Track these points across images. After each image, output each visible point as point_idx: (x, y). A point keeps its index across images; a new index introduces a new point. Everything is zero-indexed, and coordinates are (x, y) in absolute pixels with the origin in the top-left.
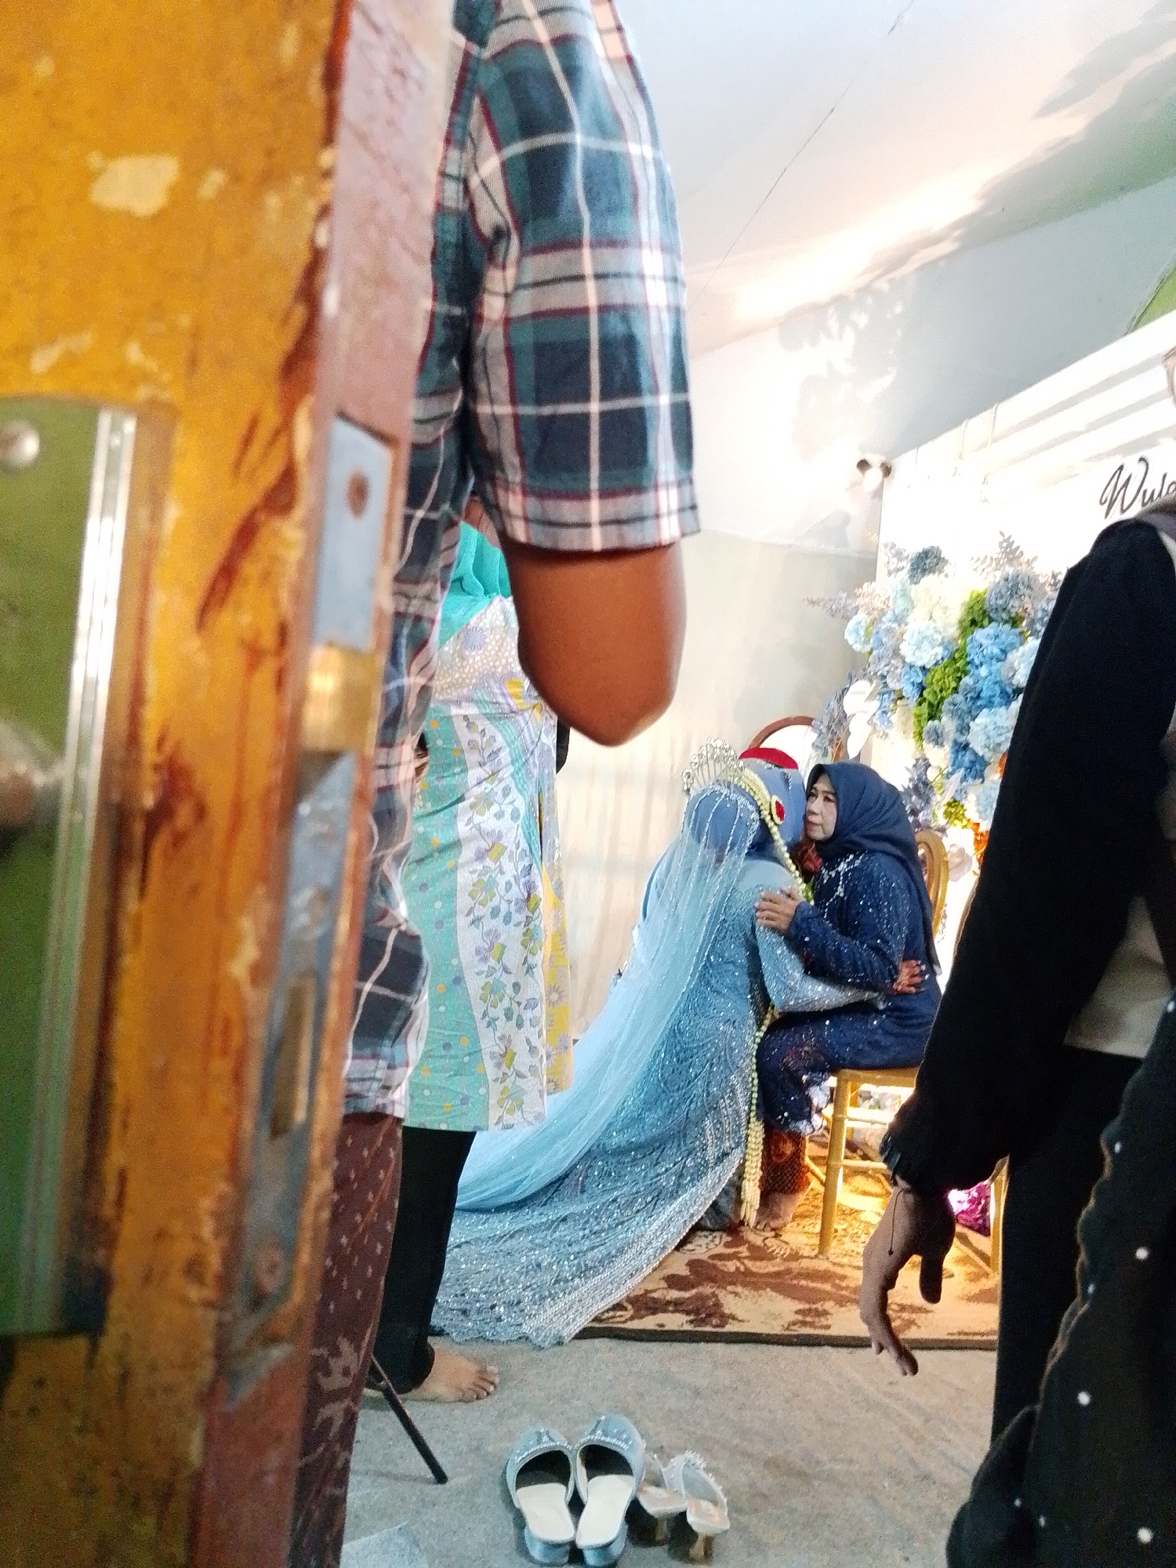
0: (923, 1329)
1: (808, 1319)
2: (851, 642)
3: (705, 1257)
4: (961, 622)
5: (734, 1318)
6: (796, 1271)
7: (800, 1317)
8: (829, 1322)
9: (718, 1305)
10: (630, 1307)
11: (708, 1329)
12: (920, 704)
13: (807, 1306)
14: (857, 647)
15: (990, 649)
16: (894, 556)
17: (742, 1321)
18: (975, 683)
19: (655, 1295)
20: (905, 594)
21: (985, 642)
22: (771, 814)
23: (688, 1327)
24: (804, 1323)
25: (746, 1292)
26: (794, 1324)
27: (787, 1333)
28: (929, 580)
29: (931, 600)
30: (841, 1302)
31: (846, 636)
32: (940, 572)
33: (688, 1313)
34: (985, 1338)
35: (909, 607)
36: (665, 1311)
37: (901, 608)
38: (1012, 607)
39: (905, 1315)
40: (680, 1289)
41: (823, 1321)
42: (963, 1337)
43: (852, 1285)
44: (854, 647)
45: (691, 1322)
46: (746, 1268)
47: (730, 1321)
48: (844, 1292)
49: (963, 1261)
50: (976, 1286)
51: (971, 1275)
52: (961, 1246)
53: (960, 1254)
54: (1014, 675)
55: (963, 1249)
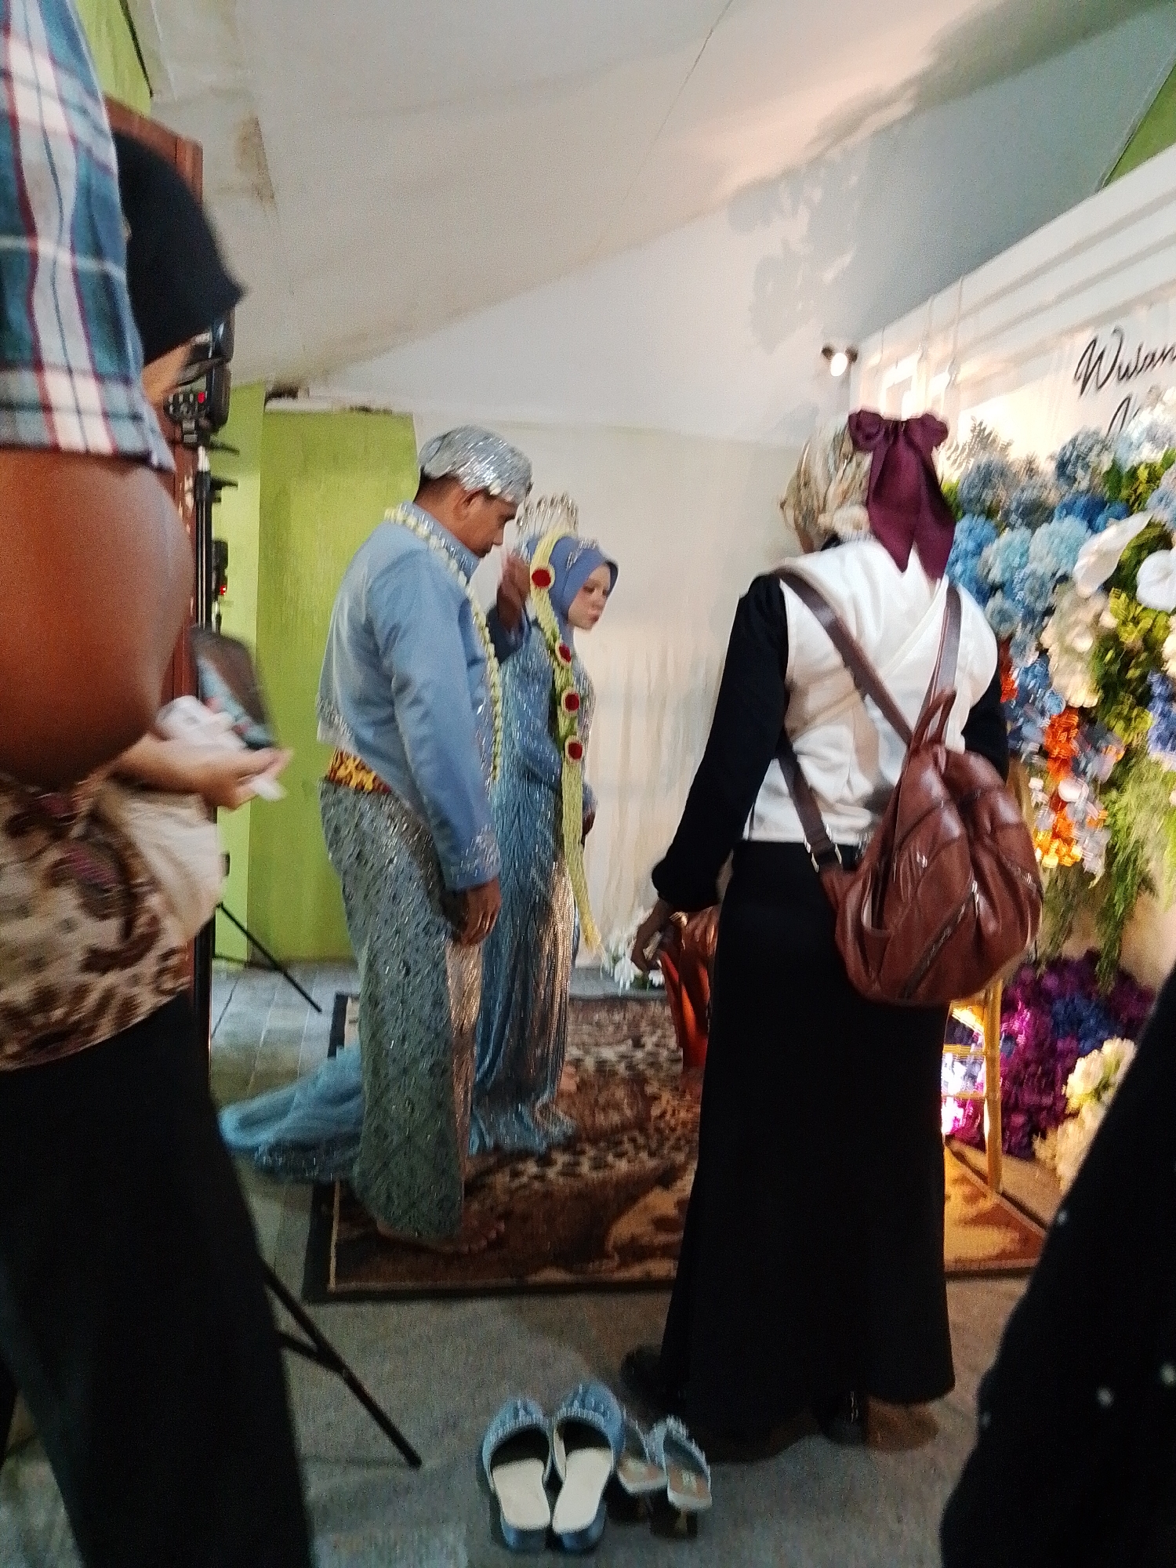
15: (964, 544)
38: (986, 497)
49: (960, 1180)
50: (974, 1208)
51: (969, 1195)
52: (958, 1163)
53: (957, 1173)
54: (989, 572)
55: (961, 1166)
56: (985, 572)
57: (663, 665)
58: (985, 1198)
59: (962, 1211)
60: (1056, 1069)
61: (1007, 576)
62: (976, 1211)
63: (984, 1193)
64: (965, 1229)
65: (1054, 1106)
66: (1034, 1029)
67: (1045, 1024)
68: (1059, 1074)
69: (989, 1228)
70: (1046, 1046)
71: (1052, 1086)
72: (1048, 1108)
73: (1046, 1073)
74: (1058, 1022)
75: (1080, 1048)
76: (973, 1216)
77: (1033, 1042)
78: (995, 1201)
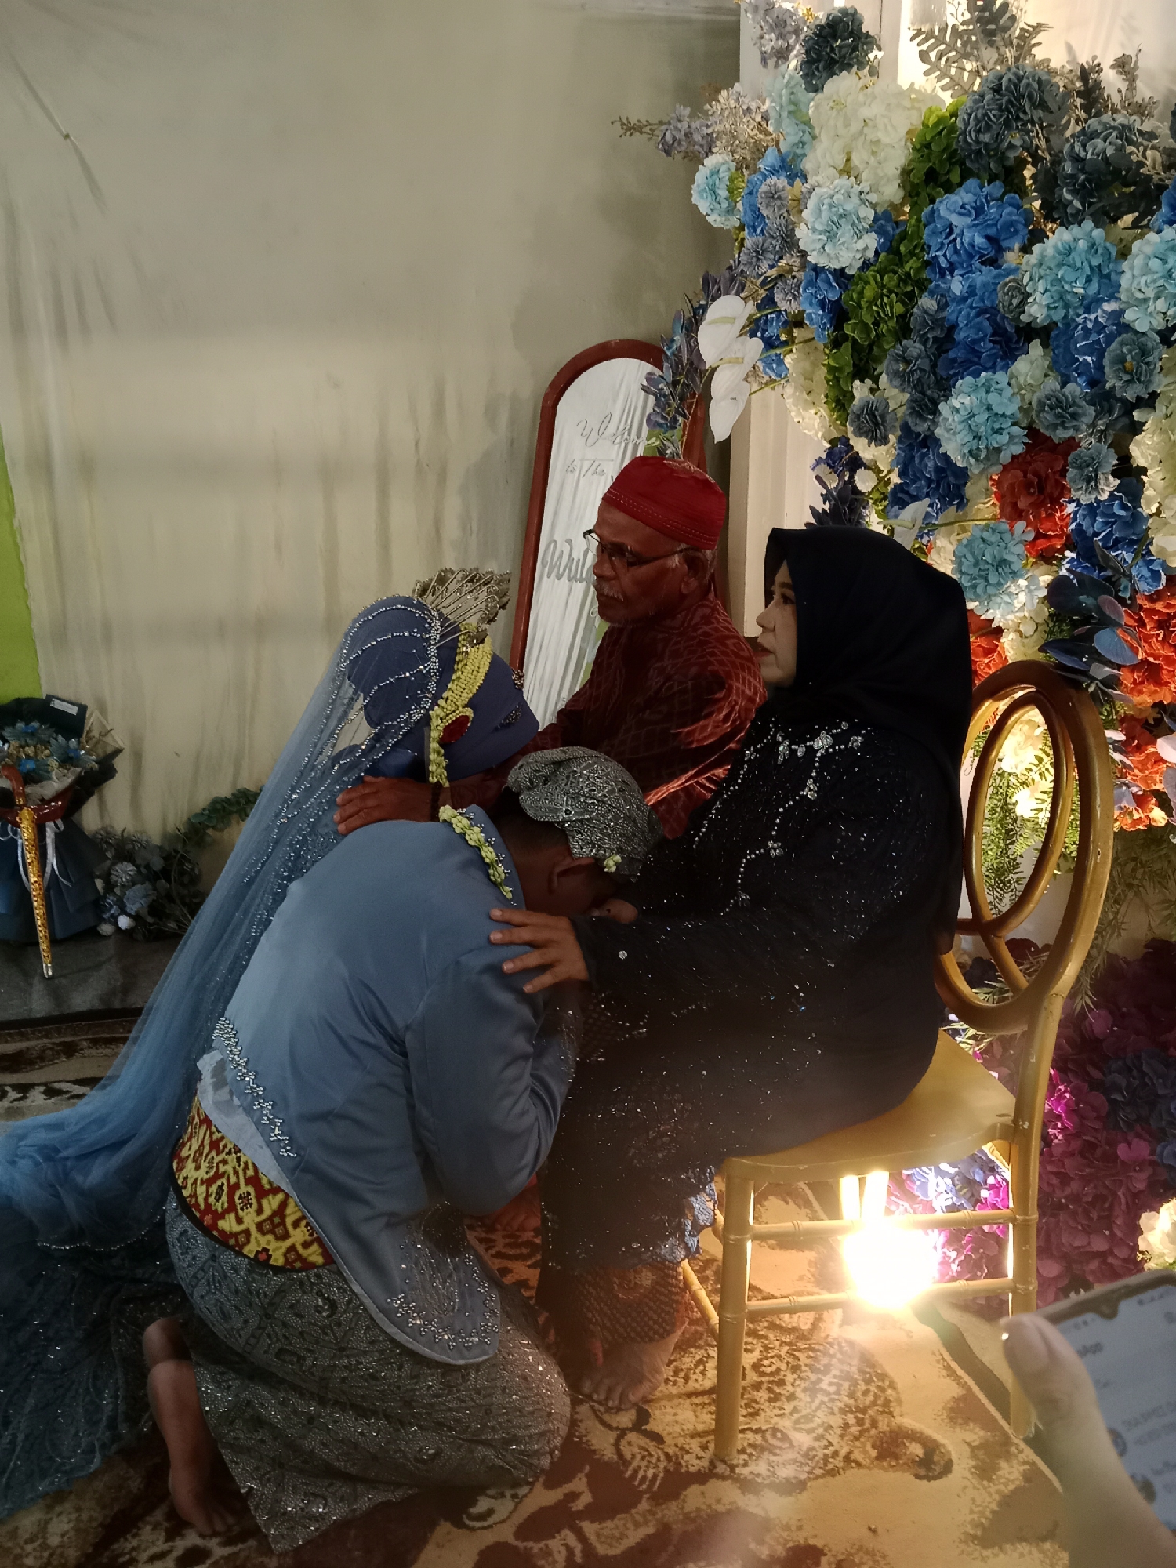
2: (703, 208)
3: (507, 1534)
4: (906, 173)
12: (836, 344)
14: (715, 220)
15: (967, 234)
16: (771, 29)
18: (940, 309)
20: (796, 111)
21: (955, 220)
28: (843, 84)
29: (847, 125)
31: (695, 199)
32: (861, 66)
35: (806, 138)
37: (792, 139)
38: (1011, 146)
43: (780, 1551)
44: (710, 219)
46: (588, 1550)
49: (961, 1412)
50: (993, 1489)
51: (981, 1453)
52: (954, 1365)
53: (956, 1391)
54: (1023, 302)
55: (960, 1372)
56: (1015, 302)
57: (439, 411)
58: (1008, 1456)
59: (974, 1500)
60: (1115, 1195)
61: (1058, 316)
62: (997, 1497)
63: (1006, 1441)
64: (984, 1559)
65: (1110, 1252)
66: (1076, 1118)
67: (1094, 1109)
68: (1120, 1203)
69: (1023, 1547)
70: (1099, 1152)
71: (1108, 1221)
72: (1102, 1256)
73: (1099, 1199)
74: (1113, 1103)
75: (1155, 1158)
76: (993, 1512)
77: (1076, 1144)
78: (1025, 1463)
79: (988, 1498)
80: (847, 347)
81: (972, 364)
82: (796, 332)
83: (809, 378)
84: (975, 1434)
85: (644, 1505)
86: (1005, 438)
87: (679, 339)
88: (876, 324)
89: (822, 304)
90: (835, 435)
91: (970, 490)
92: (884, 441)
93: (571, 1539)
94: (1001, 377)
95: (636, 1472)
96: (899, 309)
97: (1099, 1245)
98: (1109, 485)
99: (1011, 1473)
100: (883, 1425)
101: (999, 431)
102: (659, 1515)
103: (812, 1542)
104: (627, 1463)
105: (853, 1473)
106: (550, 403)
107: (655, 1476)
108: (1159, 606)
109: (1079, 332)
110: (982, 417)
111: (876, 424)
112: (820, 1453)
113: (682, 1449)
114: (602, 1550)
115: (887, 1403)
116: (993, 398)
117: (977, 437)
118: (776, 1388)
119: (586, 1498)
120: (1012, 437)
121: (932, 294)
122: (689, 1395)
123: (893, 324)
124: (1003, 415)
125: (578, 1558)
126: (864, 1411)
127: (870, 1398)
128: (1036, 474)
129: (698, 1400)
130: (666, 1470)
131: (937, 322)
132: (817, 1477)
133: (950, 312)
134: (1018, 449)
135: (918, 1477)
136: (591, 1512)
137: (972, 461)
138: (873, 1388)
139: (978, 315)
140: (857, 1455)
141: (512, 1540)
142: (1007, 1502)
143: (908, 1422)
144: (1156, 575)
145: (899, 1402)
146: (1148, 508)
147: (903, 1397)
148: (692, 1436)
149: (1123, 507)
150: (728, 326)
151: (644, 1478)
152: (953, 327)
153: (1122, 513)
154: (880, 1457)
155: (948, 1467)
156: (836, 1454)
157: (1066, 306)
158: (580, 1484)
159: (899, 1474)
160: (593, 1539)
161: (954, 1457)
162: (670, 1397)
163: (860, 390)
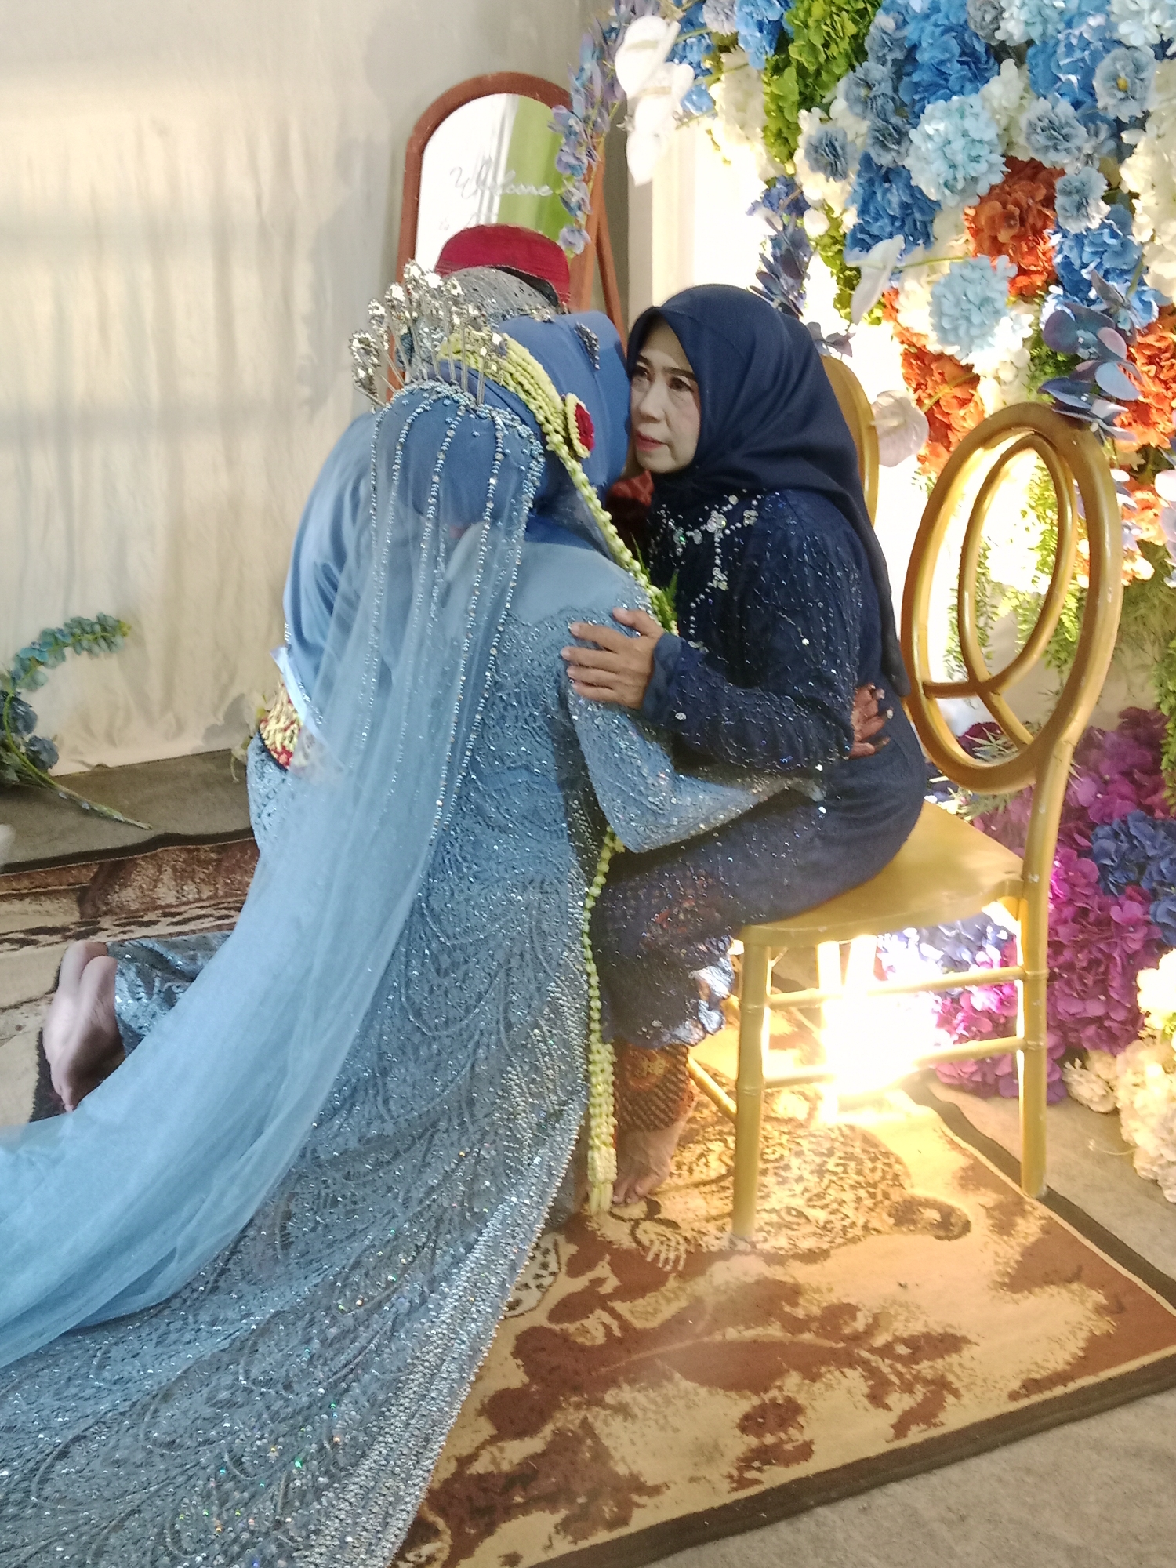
0: (967, 1397)
1: (769, 1439)
3: (540, 1319)
5: (641, 1488)
6: (710, 1301)
7: (753, 1441)
8: (807, 1436)
9: (601, 1455)
10: (441, 1523)
11: (602, 1536)
12: (778, 69)
13: (756, 1401)
17: (655, 1491)
18: (898, 28)
19: (480, 1467)
22: (568, 441)
23: (563, 1546)
24: (765, 1456)
25: (641, 1398)
26: (746, 1463)
27: (742, 1494)
30: (811, 1366)
33: (549, 1501)
34: (1072, 1387)
36: (510, 1512)
39: (925, 1368)
40: (520, 1435)
41: (797, 1436)
42: (1036, 1398)
43: (816, 1311)
45: (564, 1527)
46: (625, 1325)
47: (635, 1498)
48: (807, 1337)
49: (971, 1178)
50: (1013, 1242)
51: (996, 1214)
52: (957, 1139)
53: (963, 1162)
54: (997, 19)
55: (964, 1144)
56: (988, 18)
57: (283, 161)
58: (1023, 1213)
59: (996, 1253)
60: (1110, 957)
61: (1035, 33)
62: (1018, 1249)
63: (1019, 1202)
64: (1016, 1302)
65: (1107, 1016)
66: (1066, 886)
67: (1084, 876)
68: (1116, 964)
69: (1052, 1289)
70: (1092, 917)
71: (1103, 984)
72: (1098, 1021)
73: (1093, 963)
74: (1103, 868)
75: (1149, 917)
76: (1017, 1262)
77: (1068, 912)
78: (1041, 1218)
79: (1010, 1250)
80: (791, 73)
81: (939, 86)
82: (724, 57)
83: (741, 108)
84: (989, 1198)
85: (672, 1283)
86: (982, 167)
87: (590, 66)
88: (826, 45)
89: (760, 26)
90: (772, 173)
91: (938, 227)
92: (844, 175)
93: (606, 1318)
94: (973, 99)
95: (657, 1256)
96: (851, 29)
97: (1095, 1009)
98: (1099, 212)
99: (1029, 1228)
100: (896, 1195)
101: (976, 159)
102: (689, 1290)
103: (845, 1301)
104: (646, 1249)
105: (874, 1238)
106: (415, 150)
107: (677, 1260)
108: (1151, 340)
109: (1061, 49)
110: (958, 144)
111: (836, 155)
112: (838, 1225)
113: (699, 1232)
114: (639, 1324)
115: (896, 1176)
116: (969, 124)
117: (953, 166)
118: (783, 1173)
119: (612, 1283)
120: (991, 165)
121: (887, 11)
122: (697, 1185)
123: (845, 45)
124: (981, 142)
125: (617, 1332)
126: (875, 1186)
127: (878, 1174)
128: (1017, 204)
129: (707, 1189)
130: (688, 1252)
131: (896, 43)
132: (839, 1246)
133: (910, 32)
134: (997, 179)
135: (939, 1238)
136: (617, 1294)
137: (947, 192)
138: (879, 1165)
139: (943, 33)
140: (874, 1224)
141: (546, 1324)
142: (1029, 1252)
143: (920, 1192)
144: (1147, 305)
145: (908, 1175)
146: (1140, 235)
147: (911, 1170)
148: (707, 1220)
149: (1114, 235)
150: (649, 52)
151: (667, 1261)
152: (915, 47)
153: (1112, 242)
154: (899, 1223)
155: (966, 1227)
156: (853, 1224)
157: (1045, 21)
158: (603, 1270)
159: (919, 1237)
160: (627, 1315)
161: (971, 1219)
162: (678, 1188)
163: (808, 123)
